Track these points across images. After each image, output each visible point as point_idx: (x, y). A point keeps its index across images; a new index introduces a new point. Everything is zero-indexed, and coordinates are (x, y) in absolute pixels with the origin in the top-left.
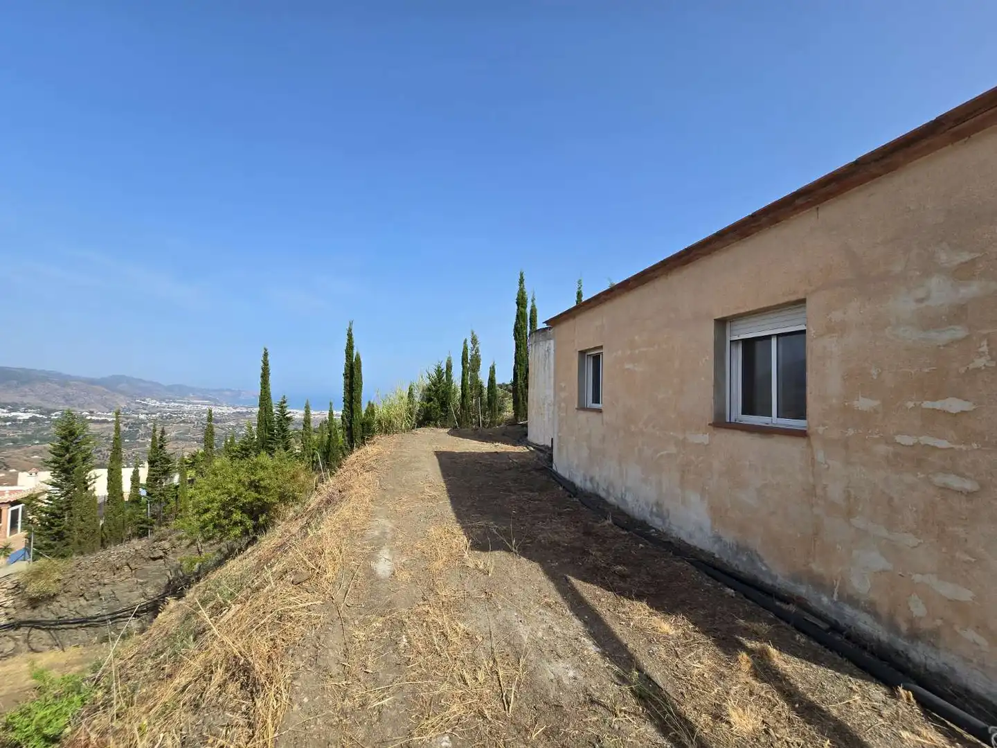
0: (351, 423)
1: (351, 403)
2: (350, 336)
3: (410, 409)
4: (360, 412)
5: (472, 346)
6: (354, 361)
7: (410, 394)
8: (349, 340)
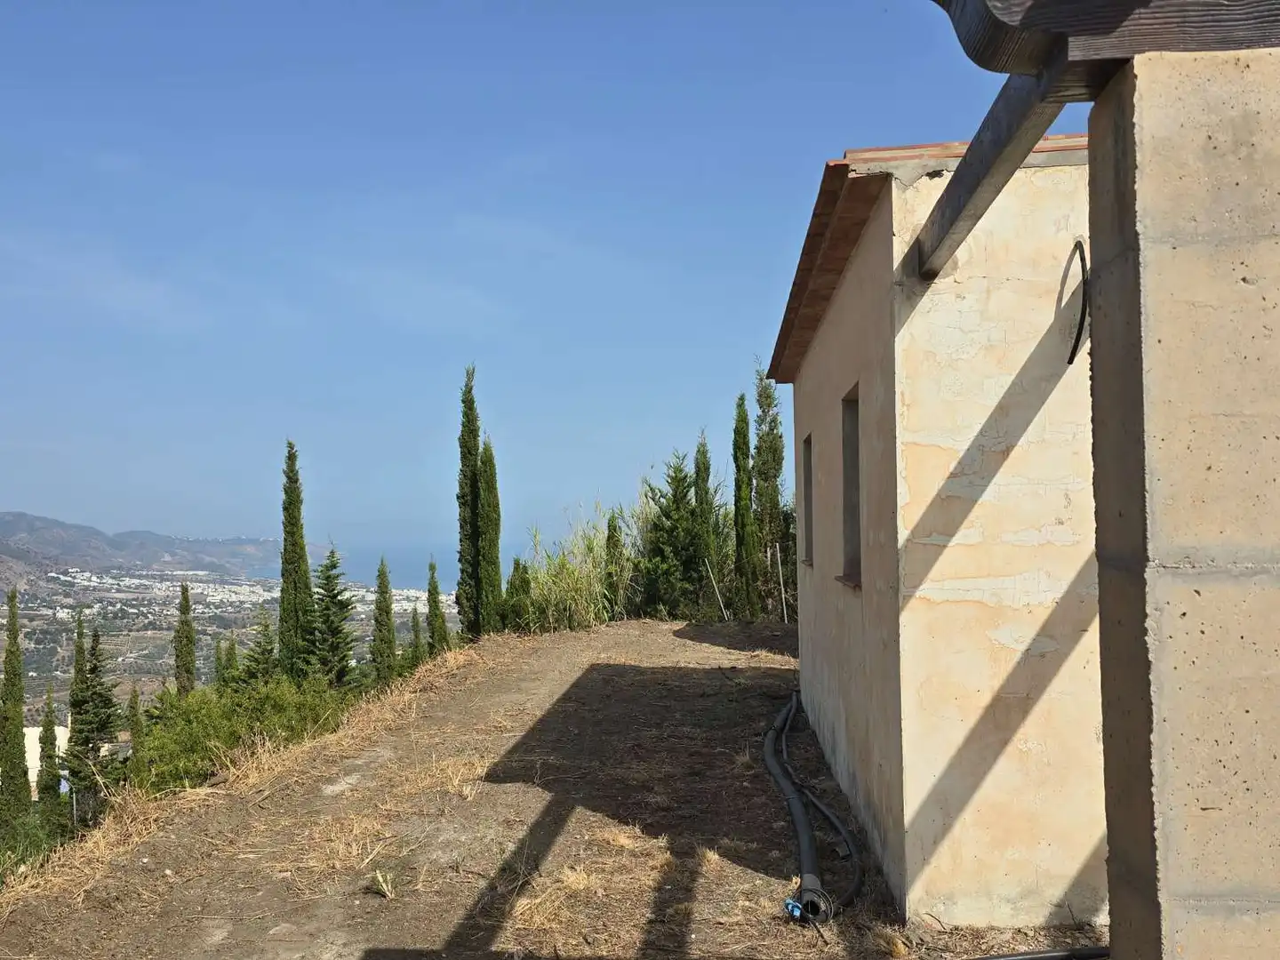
0: (477, 613)
1: (475, 564)
2: (468, 403)
3: (610, 575)
4: (495, 585)
5: (760, 412)
6: (479, 463)
7: (612, 541)
8: (466, 415)
